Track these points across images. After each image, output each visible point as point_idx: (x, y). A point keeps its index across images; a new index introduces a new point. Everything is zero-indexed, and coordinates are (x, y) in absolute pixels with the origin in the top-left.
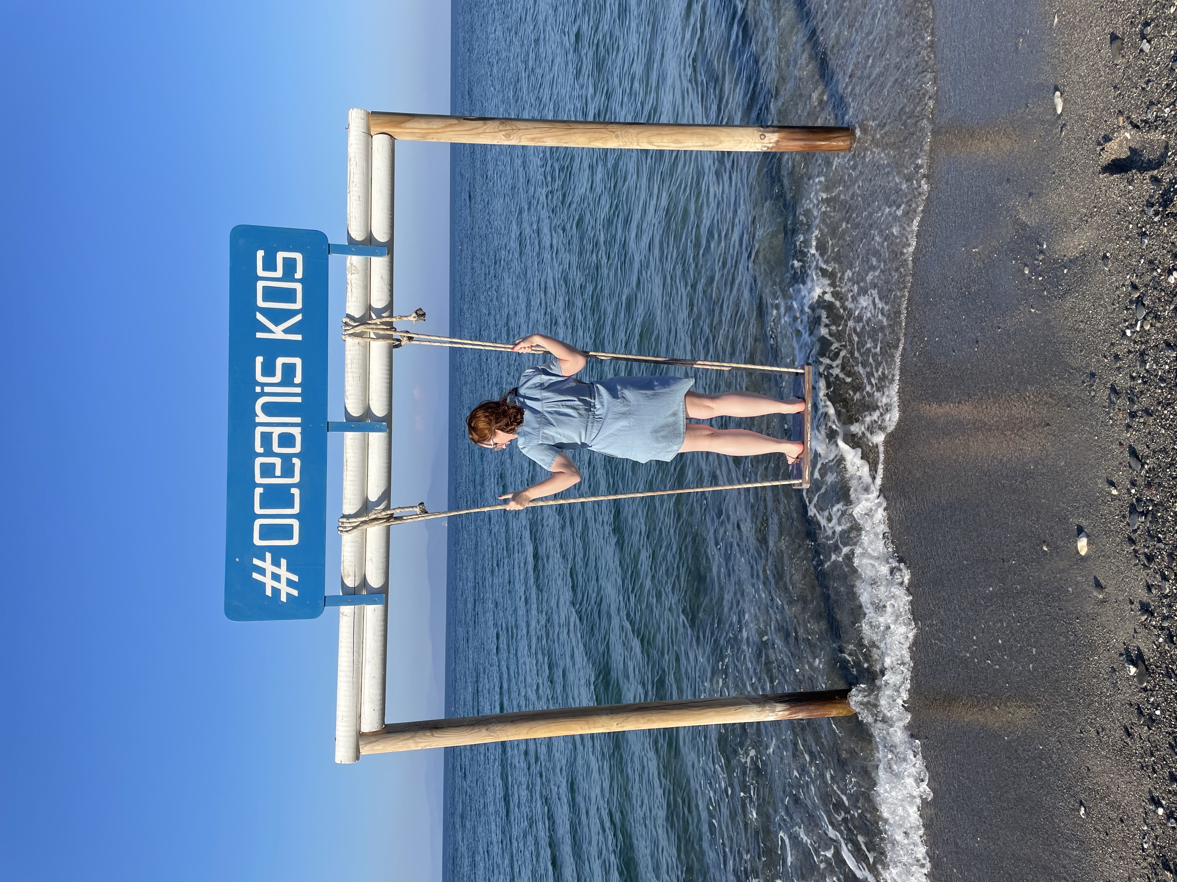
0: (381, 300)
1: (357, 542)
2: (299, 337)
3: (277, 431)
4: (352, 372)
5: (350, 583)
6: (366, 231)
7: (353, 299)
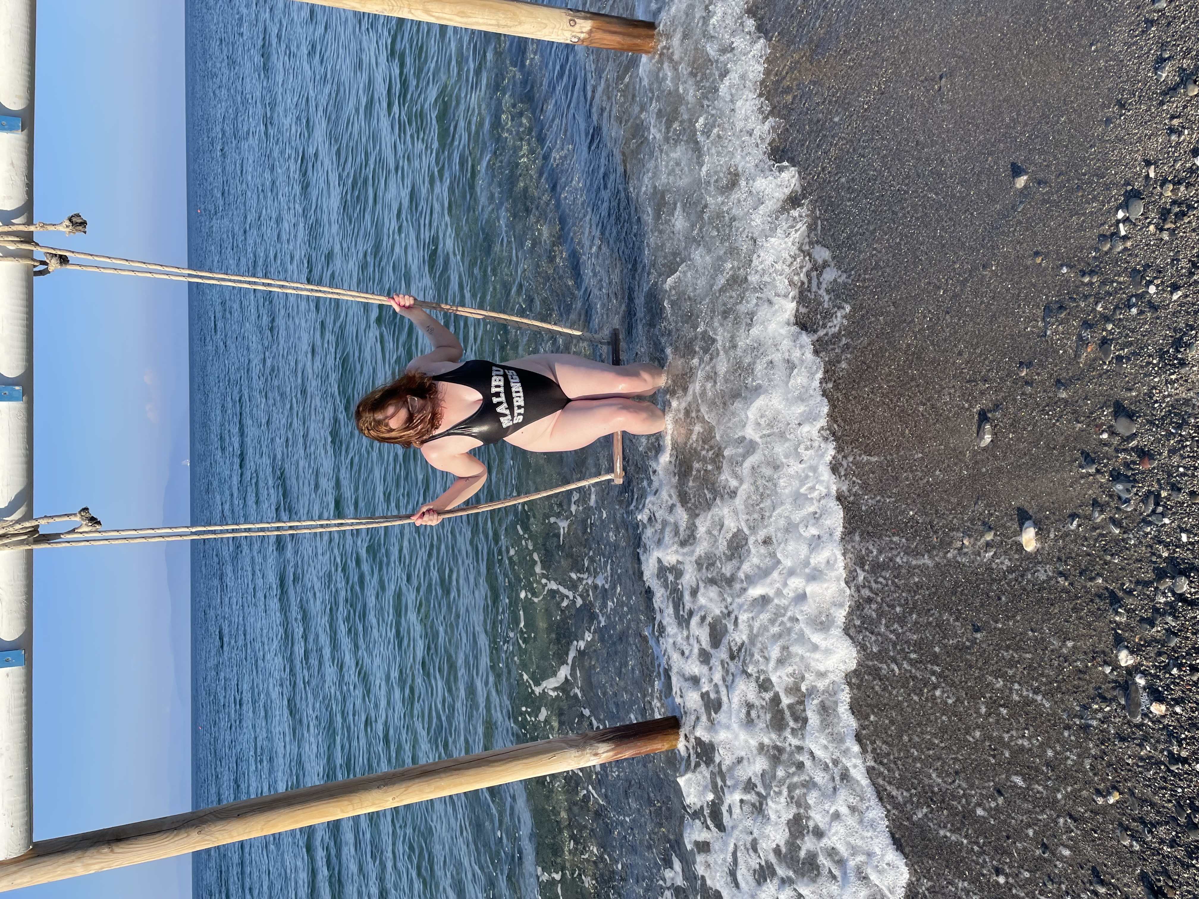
0: (11, 198)
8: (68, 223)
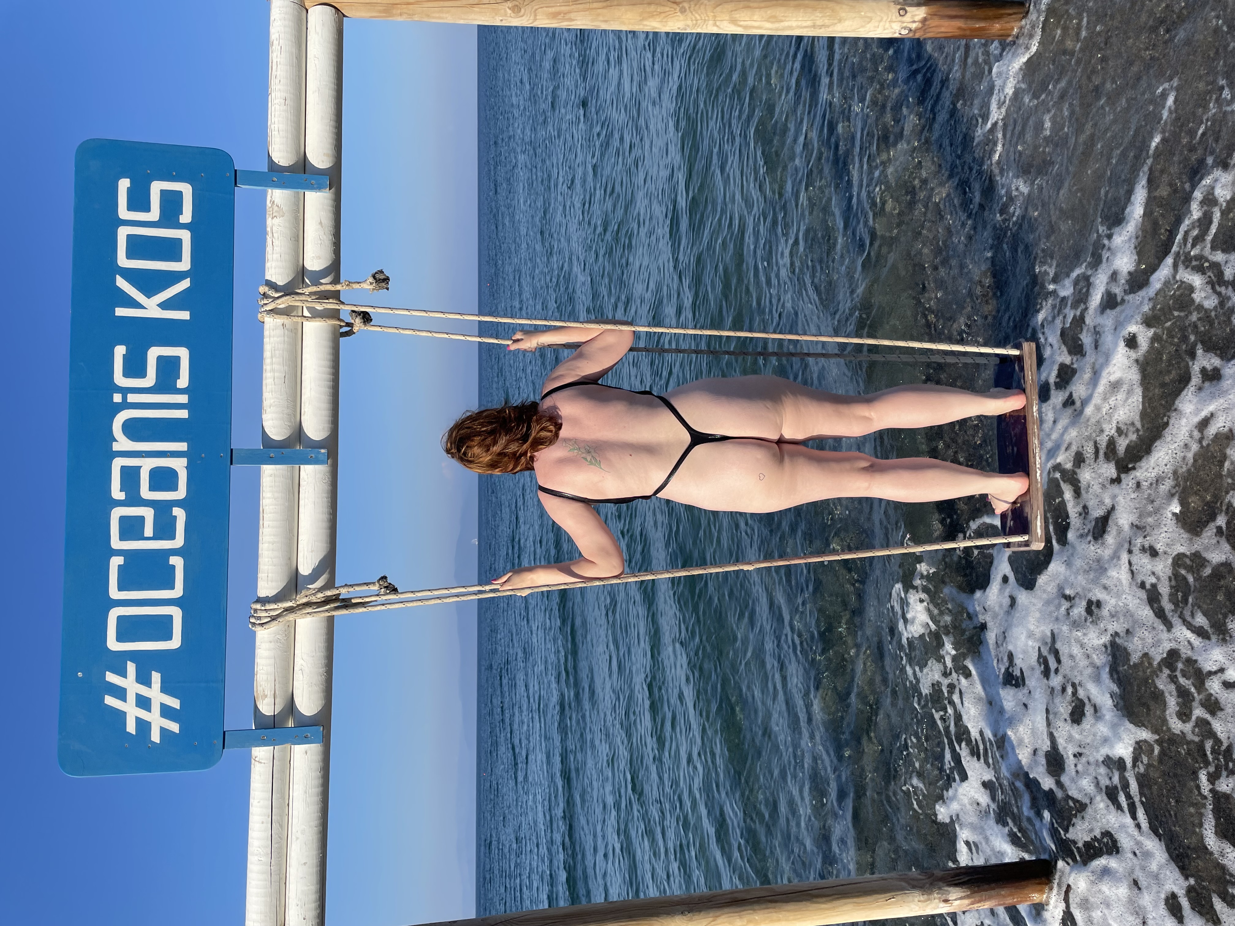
0: (319, 258)
1: (278, 641)
2: (185, 315)
3: (147, 465)
4: (273, 370)
5: (267, 708)
6: (298, 152)
7: (275, 256)
8: (371, 280)
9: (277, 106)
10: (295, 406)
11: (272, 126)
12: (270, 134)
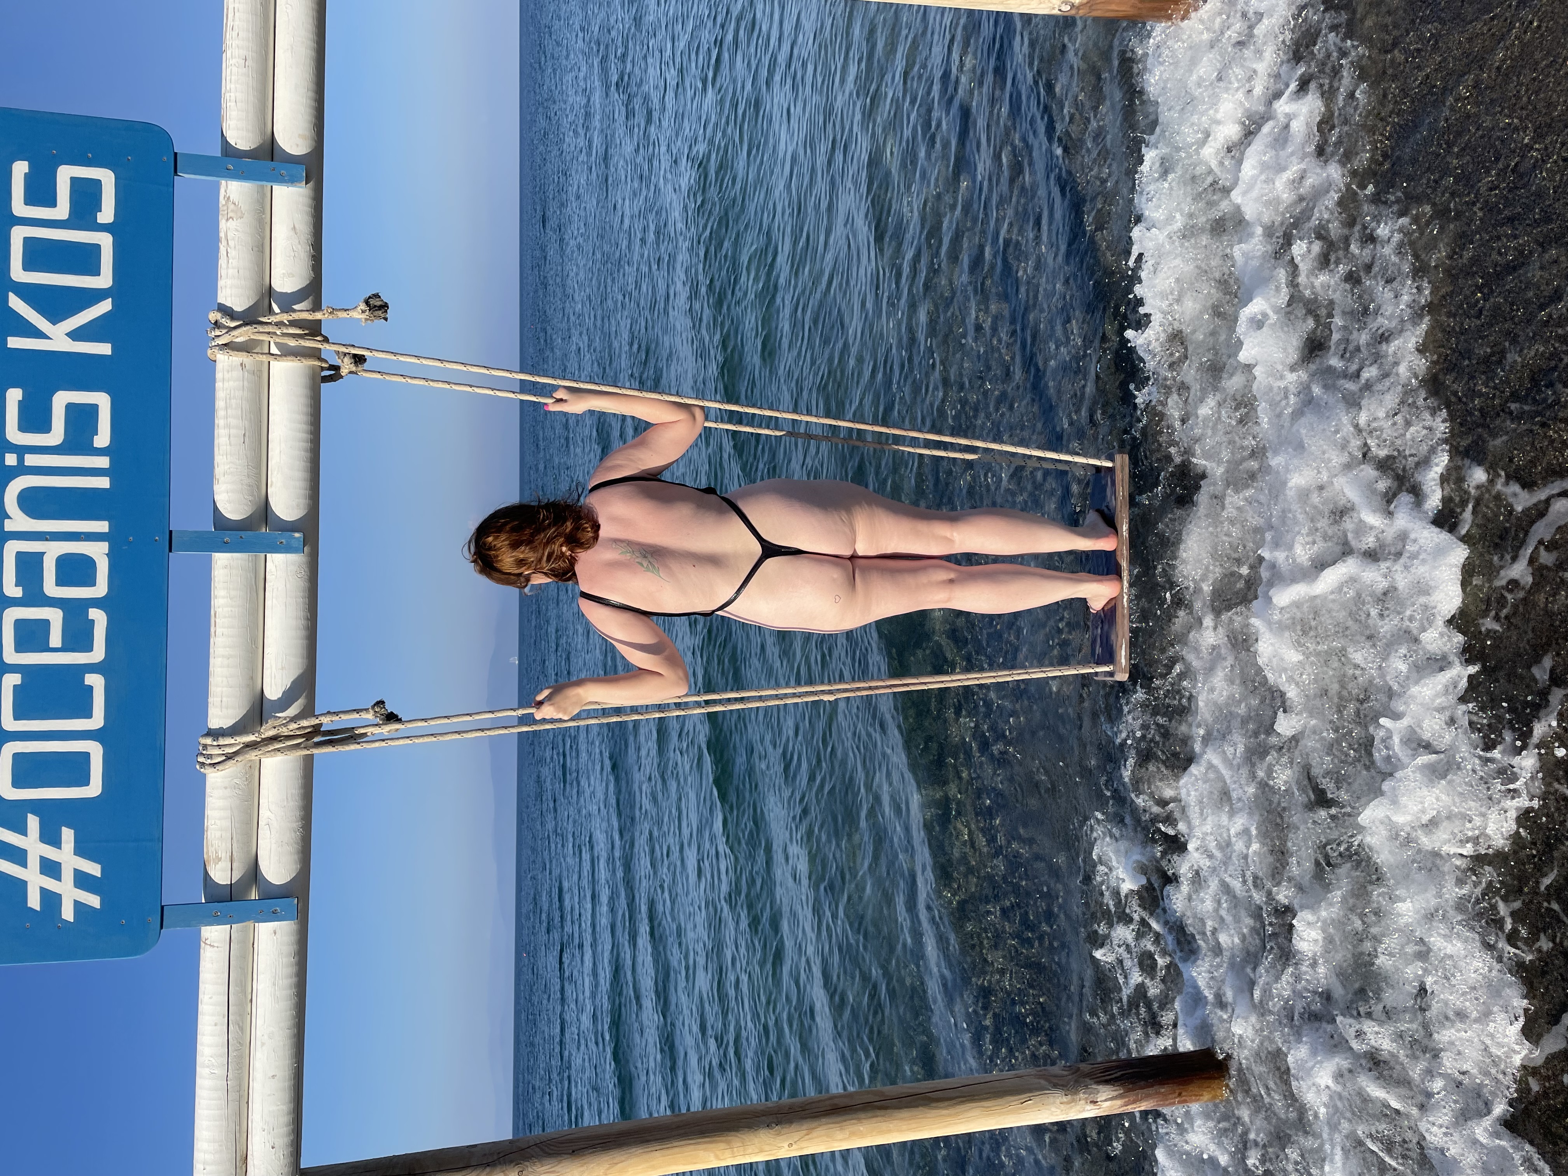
0: (291, 275)
1: (235, 786)
2: (104, 349)
3: (53, 551)
4: (228, 426)
5: (221, 875)
6: (263, 132)
7: (231, 271)
8: (363, 306)
9: (235, 69)
10: (259, 474)
11: (228, 95)
12: (224, 106)
